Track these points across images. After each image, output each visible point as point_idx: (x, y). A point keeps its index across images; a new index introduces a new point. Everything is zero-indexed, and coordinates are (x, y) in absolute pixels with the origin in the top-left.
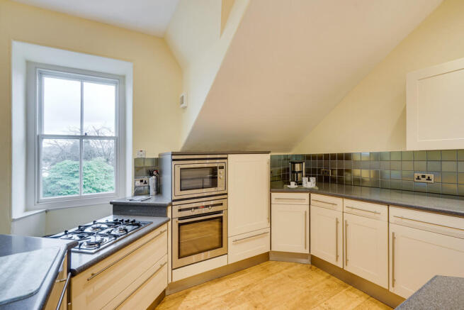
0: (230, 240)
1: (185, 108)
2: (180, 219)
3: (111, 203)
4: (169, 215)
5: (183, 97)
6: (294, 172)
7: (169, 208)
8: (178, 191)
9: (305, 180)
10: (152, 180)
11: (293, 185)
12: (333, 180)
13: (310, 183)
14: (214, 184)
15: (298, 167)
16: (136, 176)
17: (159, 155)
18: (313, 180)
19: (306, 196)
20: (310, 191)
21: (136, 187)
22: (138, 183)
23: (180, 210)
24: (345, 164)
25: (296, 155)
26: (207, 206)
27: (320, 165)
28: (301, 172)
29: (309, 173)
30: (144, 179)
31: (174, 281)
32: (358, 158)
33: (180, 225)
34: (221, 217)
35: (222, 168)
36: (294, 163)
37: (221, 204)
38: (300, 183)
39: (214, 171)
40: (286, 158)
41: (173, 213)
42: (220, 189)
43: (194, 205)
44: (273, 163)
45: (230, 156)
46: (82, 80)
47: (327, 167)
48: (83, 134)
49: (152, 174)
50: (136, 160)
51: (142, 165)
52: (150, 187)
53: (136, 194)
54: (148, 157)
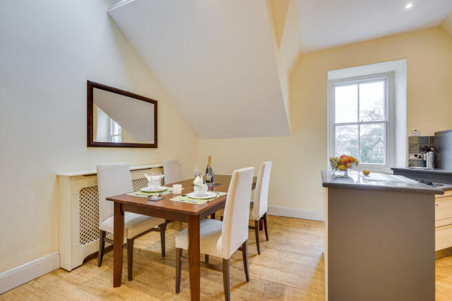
3: (392, 169)
10: (428, 157)
16: (410, 151)
17: (435, 133)
21: (410, 160)
22: (412, 157)
30: (418, 155)
48: (360, 121)
49: (428, 150)
50: (410, 139)
51: (416, 142)
52: (425, 162)
53: (410, 165)
54: (421, 135)
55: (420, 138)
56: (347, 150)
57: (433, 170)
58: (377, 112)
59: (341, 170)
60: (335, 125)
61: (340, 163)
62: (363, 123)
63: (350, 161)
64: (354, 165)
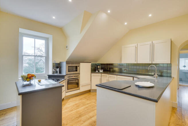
0: (81, 86)
1: (68, 49)
2: (68, 79)
3: (48, 75)
4: (65, 78)
5: (67, 46)
6: (97, 68)
7: (65, 76)
8: (67, 72)
9: (100, 70)
10: (58, 70)
11: (97, 71)
12: (108, 71)
13: (101, 71)
14: (76, 70)
15: (98, 67)
16: (53, 68)
17: (60, 62)
18: (102, 70)
19: (100, 74)
20: (101, 73)
21: (53, 71)
22: (54, 70)
23: (68, 77)
24: (110, 66)
25: (98, 64)
26: (75, 76)
27: (104, 67)
28: (99, 68)
29: (101, 69)
30: (55, 69)
31: (66, 95)
32: (115, 65)
33: (68, 81)
34: (78, 80)
35: (78, 66)
36: (97, 66)
37: (78, 76)
38: (99, 71)
39: (76, 67)
40: (96, 64)
41: (66, 78)
42: (78, 72)
43: (71, 76)
44: (92, 66)
45: (81, 63)
46: (35, 38)
47: (106, 67)
48: (35, 55)
49: (58, 68)
50: (53, 64)
51: (55, 65)
52: (57, 72)
53: (53, 73)
54: (56, 63)
55: (56, 64)
56: (27, 64)
57: (59, 75)
58: (40, 49)
59: (28, 81)
60: (23, 56)
61: (27, 78)
62: (36, 56)
63: (32, 76)
64: (34, 78)
